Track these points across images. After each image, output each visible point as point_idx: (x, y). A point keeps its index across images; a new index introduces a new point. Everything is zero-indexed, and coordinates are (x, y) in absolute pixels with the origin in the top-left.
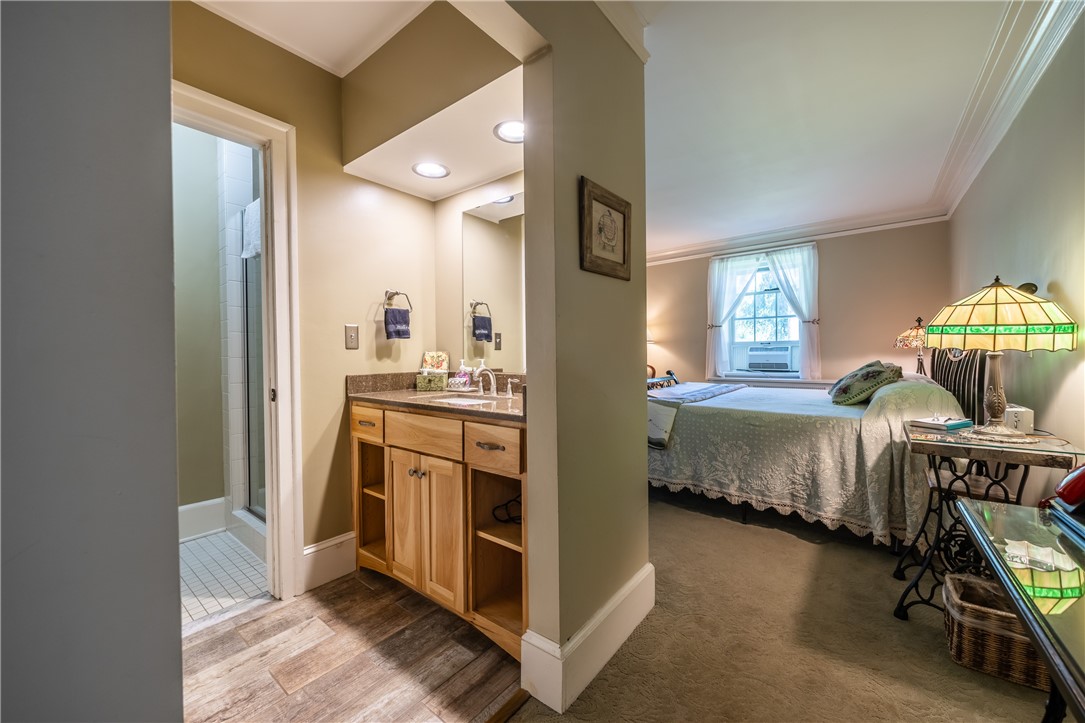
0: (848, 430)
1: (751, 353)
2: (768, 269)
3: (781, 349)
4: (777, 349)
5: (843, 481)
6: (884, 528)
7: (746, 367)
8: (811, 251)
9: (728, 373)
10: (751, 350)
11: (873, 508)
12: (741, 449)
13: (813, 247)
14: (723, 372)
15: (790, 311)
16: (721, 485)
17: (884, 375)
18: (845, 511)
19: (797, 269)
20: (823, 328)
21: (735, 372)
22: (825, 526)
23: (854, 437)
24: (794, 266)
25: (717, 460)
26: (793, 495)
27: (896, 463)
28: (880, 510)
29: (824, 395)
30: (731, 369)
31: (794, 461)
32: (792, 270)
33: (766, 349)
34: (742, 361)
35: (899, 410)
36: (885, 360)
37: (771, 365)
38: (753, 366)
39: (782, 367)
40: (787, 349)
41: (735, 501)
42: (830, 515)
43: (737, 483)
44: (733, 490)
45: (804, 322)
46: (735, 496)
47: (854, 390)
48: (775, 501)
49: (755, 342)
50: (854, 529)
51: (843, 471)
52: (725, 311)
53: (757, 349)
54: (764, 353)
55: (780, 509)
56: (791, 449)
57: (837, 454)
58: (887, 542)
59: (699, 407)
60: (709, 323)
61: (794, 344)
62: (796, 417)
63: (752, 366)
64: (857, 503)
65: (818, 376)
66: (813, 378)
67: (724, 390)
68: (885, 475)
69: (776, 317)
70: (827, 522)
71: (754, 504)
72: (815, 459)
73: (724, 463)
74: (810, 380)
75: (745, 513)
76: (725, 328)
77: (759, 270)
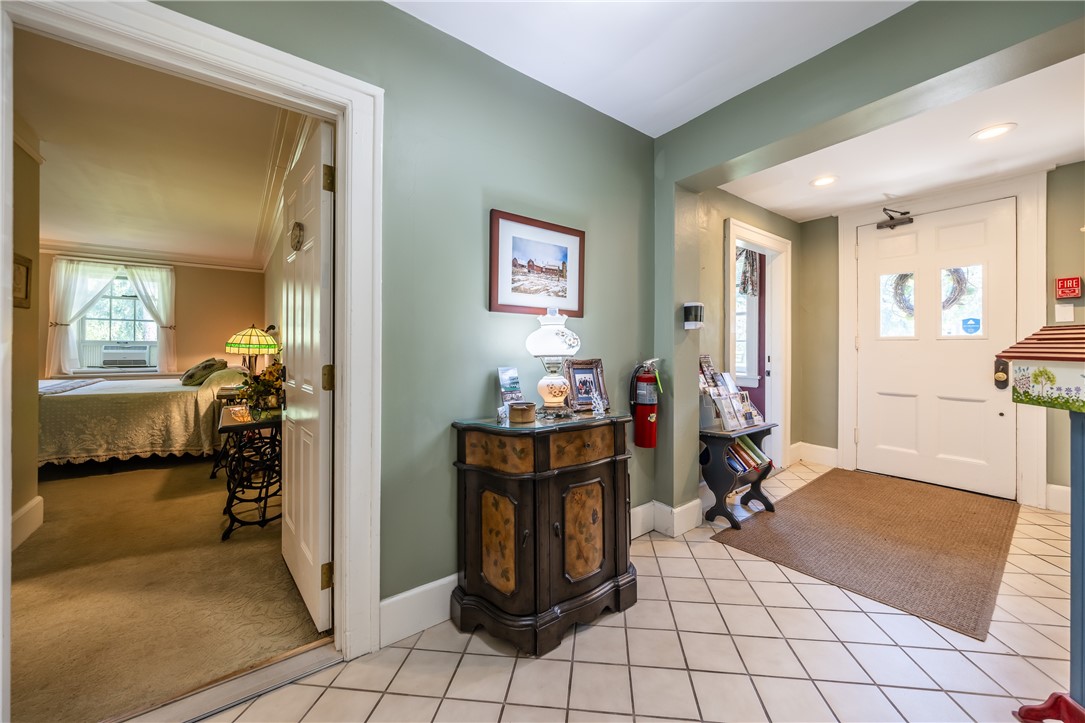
0: (189, 398)
1: (106, 351)
2: (126, 278)
3: (139, 348)
4: (135, 348)
5: (186, 427)
6: (210, 445)
7: (100, 363)
8: (169, 273)
9: (77, 370)
10: (106, 348)
11: (203, 437)
12: (109, 421)
13: (171, 270)
14: (69, 369)
15: (147, 316)
16: (88, 451)
17: (215, 367)
18: (188, 444)
19: (156, 285)
20: (178, 332)
21: (85, 369)
22: (174, 456)
23: (193, 401)
24: (153, 281)
25: (85, 433)
26: (152, 443)
27: (216, 411)
28: (207, 437)
29: (178, 382)
30: (82, 366)
31: (154, 422)
32: (151, 283)
33: (124, 348)
34: (95, 359)
35: (219, 384)
36: (218, 357)
37: (129, 362)
38: (107, 363)
39: (141, 363)
40: (145, 348)
41: (102, 459)
42: (178, 448)
43: (105, 446)
44: (100, 452)
45: (162, 327)
46: (102, 455)
47: (197, 377)
48: (138, 451)
49: (110, 341)
50: (194, 453)
51: (187, 421)
52: (74, 311)
53: (112, 348)
54: (122, 351)
55: (142, 455)
56: (152, 415)
57: (182, 412)
58: (211, 453)
59: (65, 396)
60: (51, 320)
61: (152, 344)
62: (155, 394)
63: (105, 362)
64: (194, 438)
65: (174, 369)
66: (169, 371)
67: (83, 384)
68: (210, 418)
69: (135, 320)
70: (176, 453)
71: (120, 457)
72: (168, 418)
73: (94, 436)
74: (167, 373)
75: (114, 466)
76: (73, 328)
77: (118, 278)
